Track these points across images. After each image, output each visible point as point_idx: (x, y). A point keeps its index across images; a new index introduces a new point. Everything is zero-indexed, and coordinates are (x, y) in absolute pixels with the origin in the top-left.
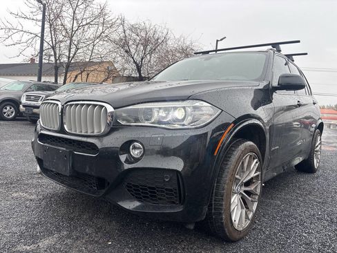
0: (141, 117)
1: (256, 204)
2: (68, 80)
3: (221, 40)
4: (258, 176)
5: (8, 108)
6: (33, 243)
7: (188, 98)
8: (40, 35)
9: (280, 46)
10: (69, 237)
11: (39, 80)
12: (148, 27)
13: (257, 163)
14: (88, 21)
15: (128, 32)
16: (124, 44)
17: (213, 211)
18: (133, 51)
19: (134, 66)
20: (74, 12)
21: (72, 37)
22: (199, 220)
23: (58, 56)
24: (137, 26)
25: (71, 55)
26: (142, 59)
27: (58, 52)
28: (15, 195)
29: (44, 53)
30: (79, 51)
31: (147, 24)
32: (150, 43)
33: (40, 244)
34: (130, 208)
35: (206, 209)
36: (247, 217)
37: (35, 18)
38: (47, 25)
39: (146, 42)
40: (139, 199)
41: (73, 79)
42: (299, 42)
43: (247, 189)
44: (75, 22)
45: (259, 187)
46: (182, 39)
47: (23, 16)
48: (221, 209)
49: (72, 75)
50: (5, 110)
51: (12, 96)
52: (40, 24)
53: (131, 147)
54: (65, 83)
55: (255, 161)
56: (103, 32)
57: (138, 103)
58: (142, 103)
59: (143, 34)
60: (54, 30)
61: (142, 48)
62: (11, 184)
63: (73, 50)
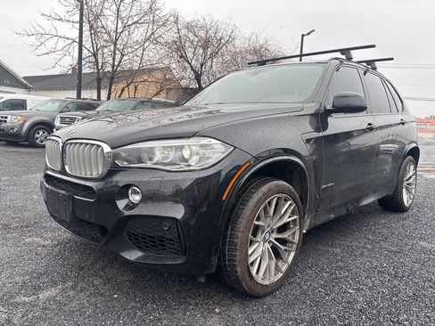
0: (144, 156)
1: (293, 254)
2: (113, 95)
3: (308, 34)
4: (295, 220)
5: (41, 133)
6: (34, 294)
7: (194, 135)
8: (77, 40)
9: (352, 52)
10: (73, 288)
11: (79, 96)
12: (209, 23)
13: (291, 205)
14: (135, 19)
15: (183, 32)
16: (178, 48)
17: (227, 263)
18: (190, 55)
19: (192, 75)
20: (118, 9)
21: (117, 40)
22: (208, 273)
23: (100, 64)
24: (194, 24)
25: (116, 63)
26: (202, 66)
27: (100, 61)
28: (28, 240)
29: (83, 62)
30: (125, 58)
31: (207, 19)
32: (211, 44)
33: (40, 296)
34: (132, 259)
35: (215, 260)
36: (277, 269)
37: (71, 19)
38: (86, 27)
39: (206, 44)
40: (140, 249)
41: (118, 94)
42: (374, 46)
43: (280, 236)
44: (119, 21)
45: (297, 233)
46: (254, 37)
47: (57, 17)
48: (235, 261)
49: (117, 88)
50: (37, 136)
51: (45, 119)
52: (78, 26)
53: (130, 192)
54: (109, 98)
55: (289, 203)
56: (153, 33)
57: (138, 142)
58: (142, 141)
59: (202, 34)
60: (94, 32)
61: (201, 51)
62: (27, 227)
63: (118, 57)
